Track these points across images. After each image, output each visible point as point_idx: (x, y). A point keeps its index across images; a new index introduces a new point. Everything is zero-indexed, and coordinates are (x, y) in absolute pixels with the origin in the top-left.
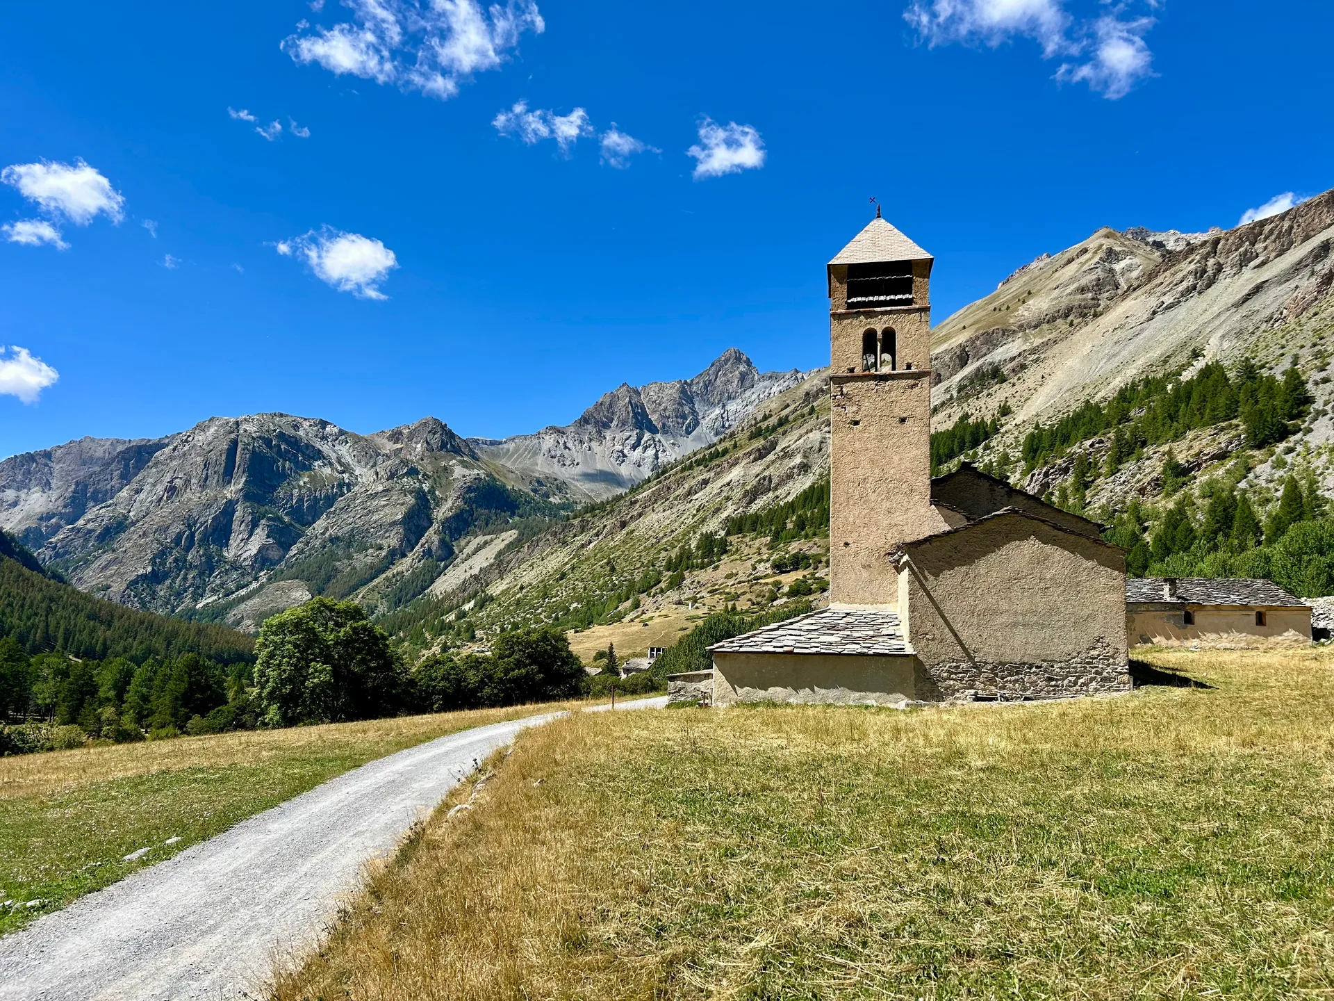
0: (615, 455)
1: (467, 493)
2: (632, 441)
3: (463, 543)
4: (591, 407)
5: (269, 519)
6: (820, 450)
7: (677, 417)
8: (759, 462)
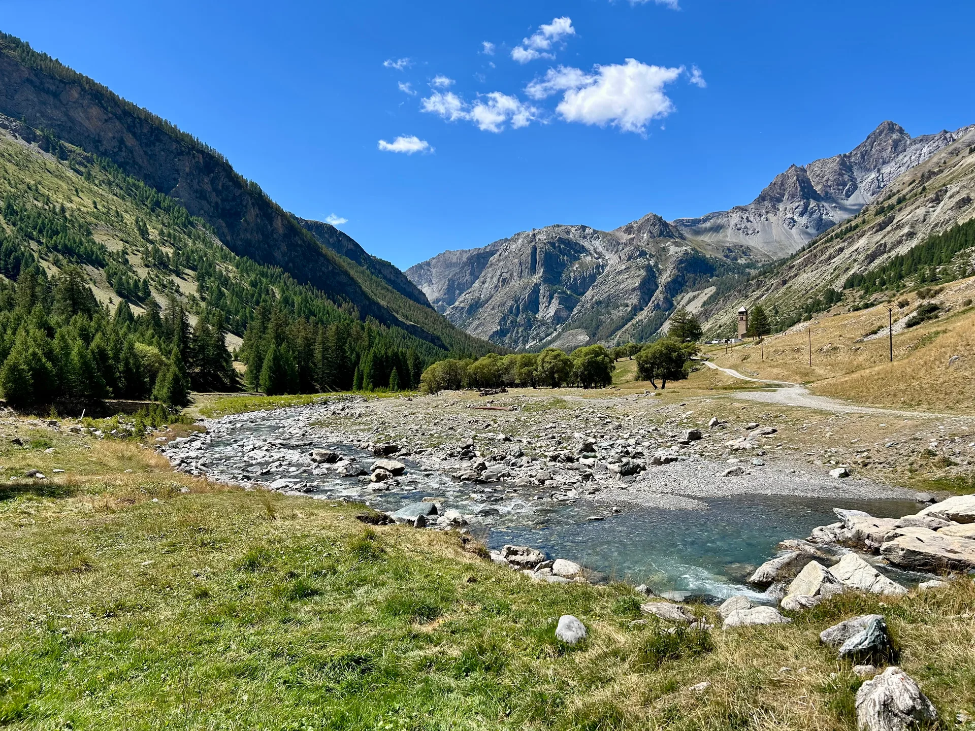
0: (787, 222)
1: (679, 264)
2: (800, 209)
3: (679, 298)
4: (766, 186)
5: (559, 293)
6: (924, 220)
7: (838, 185)
8: (880, 233)
